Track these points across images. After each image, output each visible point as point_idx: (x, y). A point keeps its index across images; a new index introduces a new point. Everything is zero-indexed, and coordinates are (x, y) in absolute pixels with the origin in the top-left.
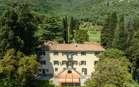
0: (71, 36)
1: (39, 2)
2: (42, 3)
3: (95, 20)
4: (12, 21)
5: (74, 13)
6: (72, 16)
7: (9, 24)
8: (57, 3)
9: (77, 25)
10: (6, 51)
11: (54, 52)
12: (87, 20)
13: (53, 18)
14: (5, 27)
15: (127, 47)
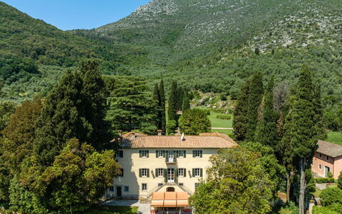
0: (173, 123)
1: (94, 46)
2: (102, 46)
3: (227, 89)
4: (75, 91)
5: (178, 72)
6: (174, 78)
7: (72, 97)
8: (137, 47)
9: (186, 98)
10: (64, 142)
11: (140, 152)
12: (207, 89)
13: (136, 84)
14: (64, 101)
15: (278, 140)
